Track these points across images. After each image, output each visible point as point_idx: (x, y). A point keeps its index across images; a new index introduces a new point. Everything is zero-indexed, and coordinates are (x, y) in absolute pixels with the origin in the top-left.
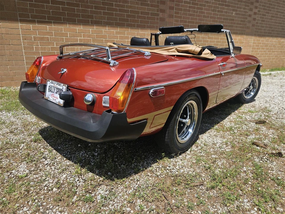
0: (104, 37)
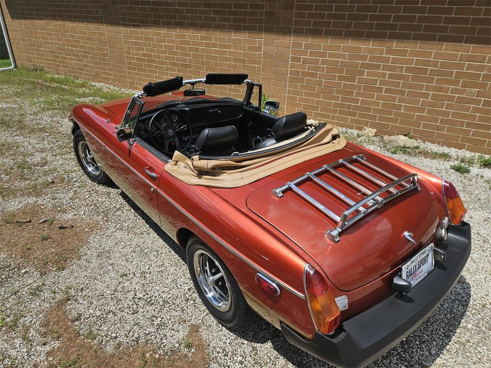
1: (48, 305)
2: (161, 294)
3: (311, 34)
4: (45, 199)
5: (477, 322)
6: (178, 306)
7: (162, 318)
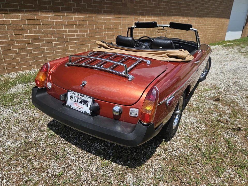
0: (75, 23)
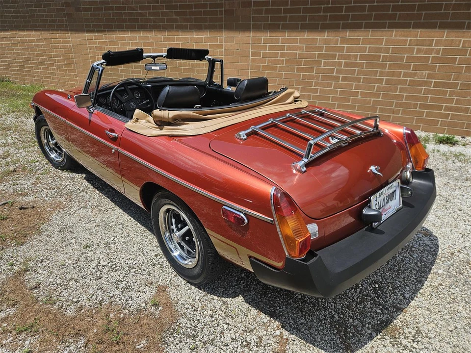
1: (4, 277)
2: (127, 261)
3: (269, 29)
4: (6, 185)
5: (448, 267)
6: (144, 270)
7: (128, 282)
